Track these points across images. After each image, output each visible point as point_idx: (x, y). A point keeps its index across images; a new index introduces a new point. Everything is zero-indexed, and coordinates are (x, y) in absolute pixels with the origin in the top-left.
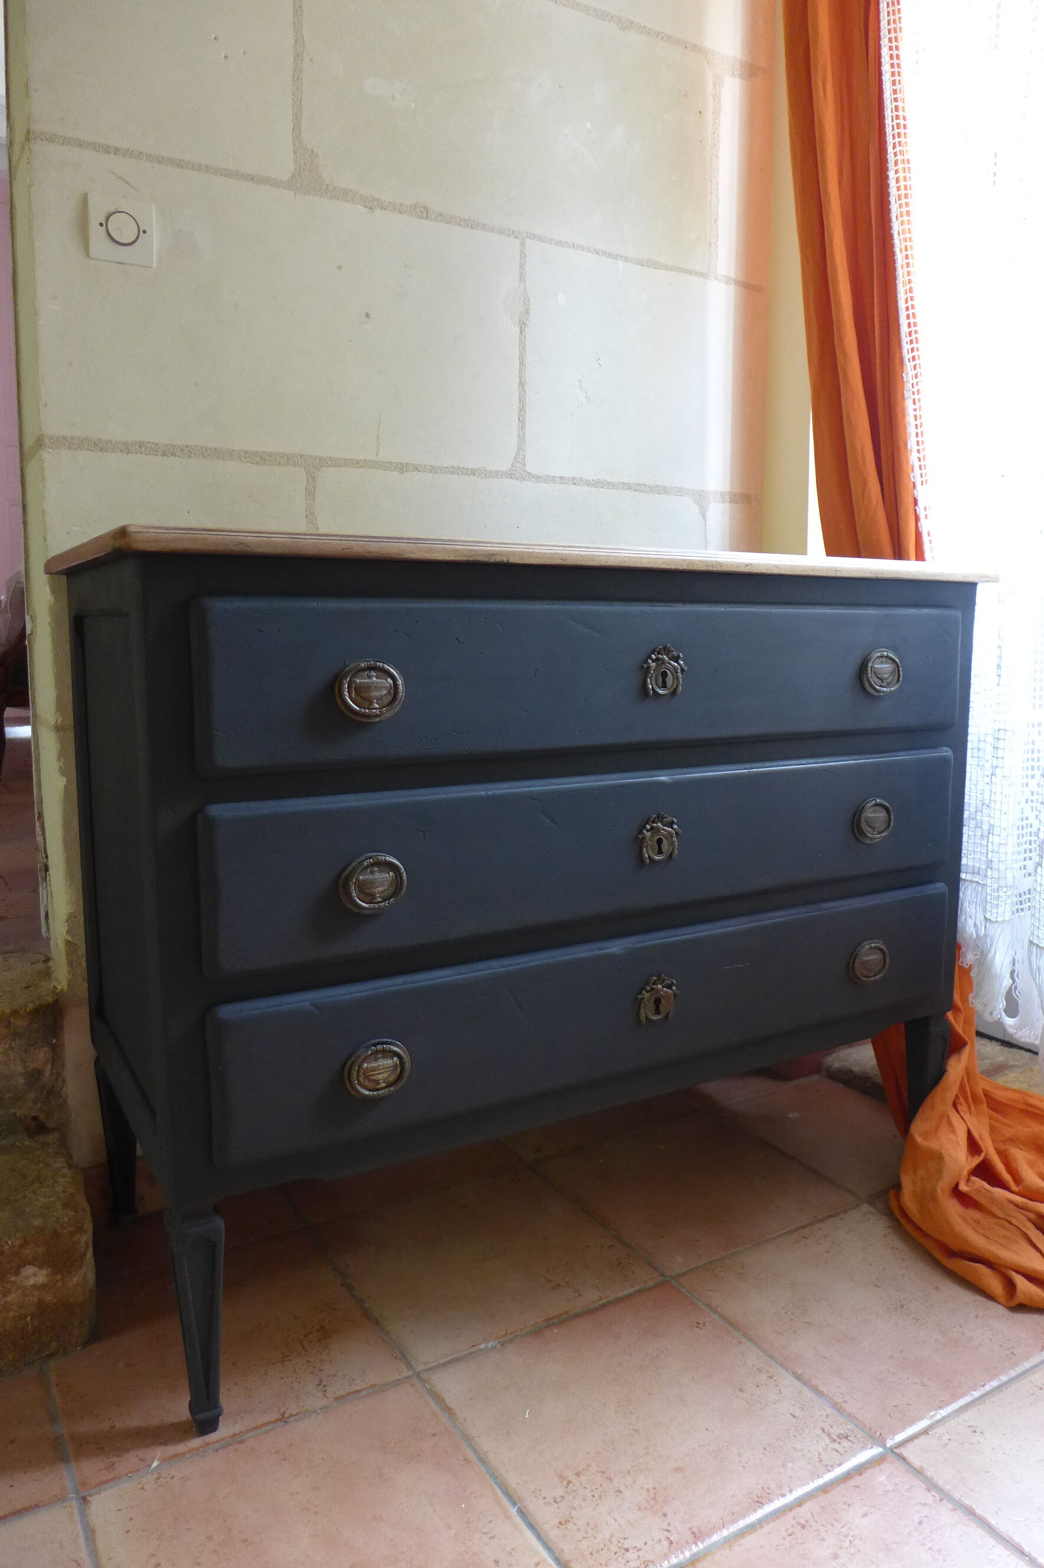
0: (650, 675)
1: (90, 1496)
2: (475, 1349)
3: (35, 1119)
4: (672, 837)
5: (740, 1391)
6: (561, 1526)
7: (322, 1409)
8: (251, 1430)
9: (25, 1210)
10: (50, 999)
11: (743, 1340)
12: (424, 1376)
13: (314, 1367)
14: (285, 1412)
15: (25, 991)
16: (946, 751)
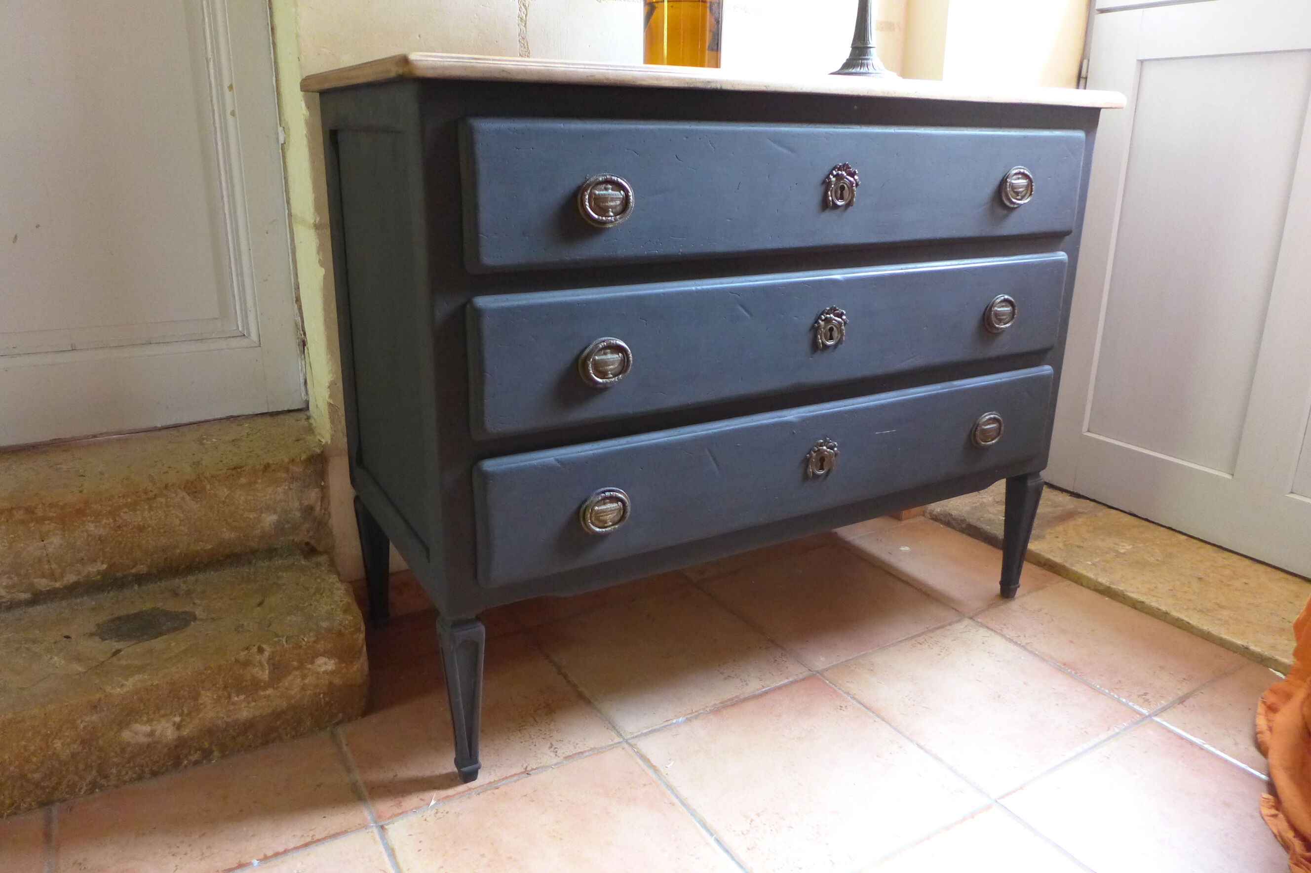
0: (831, 189)
1: (388, 824)
2: (669, 723)
3: (307, 544)
4: (841, 326)
5: (877, 756)
6: (749, 851)
7: (555, 765)
8: (503, 779)
9: (313, 615)
10: (318, 450)
11: (878, 719)
12: (632, 742)
13: (545, 734)
14: (527, 767)
15: (296, 443)
16: (1063, 256)
